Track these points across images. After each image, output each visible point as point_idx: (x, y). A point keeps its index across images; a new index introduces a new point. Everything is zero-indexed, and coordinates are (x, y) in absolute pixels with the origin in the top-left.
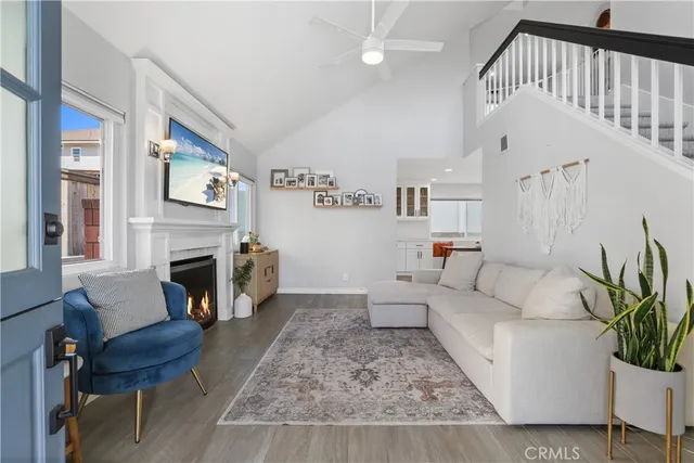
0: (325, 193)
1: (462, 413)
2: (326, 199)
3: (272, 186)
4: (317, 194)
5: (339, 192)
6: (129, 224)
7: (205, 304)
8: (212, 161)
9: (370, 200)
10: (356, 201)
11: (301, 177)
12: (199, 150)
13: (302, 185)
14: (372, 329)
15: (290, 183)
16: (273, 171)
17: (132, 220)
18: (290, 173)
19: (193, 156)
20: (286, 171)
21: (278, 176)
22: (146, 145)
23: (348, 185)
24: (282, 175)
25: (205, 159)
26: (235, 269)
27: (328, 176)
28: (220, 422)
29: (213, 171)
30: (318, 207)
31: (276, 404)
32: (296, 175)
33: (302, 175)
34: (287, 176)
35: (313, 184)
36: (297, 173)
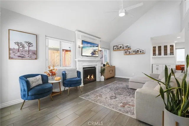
0: (127, 50)
1: (127, 112)
2: (127, 52)
3: (113, 50)
4: (125, 51)
5: (131, 50)
6: (75, 61)
7: (92, 77)
8: (94, 46)
9: (141, 52)
10: (137, 52)
11: (121, 47)
12: (89, 45)
13: (121, 49)
14: (128, 88)
15: (118, 49)
16: (114, 46)
17: (75, 60)
18: (118, 46)
19: (87, 47)
20: (117, 46)
21: (115, 47)
22: (78, 46)
23: (134, 48)
24: (116, 47)
25: (91, 47)
26: (101, 70)
27: (128, 46)
28: (79, 97)
29: (94, 49)
30: (125, 55)
31: (90, 97)
32: (119, 47)
33: (121, 46)
34: (117, 47)
35: (124, 49)
36: (120, 46)
